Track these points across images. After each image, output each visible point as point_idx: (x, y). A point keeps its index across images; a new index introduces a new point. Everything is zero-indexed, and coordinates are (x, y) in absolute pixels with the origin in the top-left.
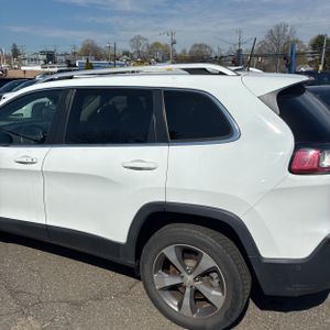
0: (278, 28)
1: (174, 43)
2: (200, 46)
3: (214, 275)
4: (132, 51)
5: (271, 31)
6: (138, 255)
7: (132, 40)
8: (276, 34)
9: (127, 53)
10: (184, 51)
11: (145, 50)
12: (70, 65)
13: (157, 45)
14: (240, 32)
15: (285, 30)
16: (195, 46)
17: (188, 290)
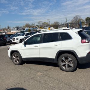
0: (76, 16)
1: (49, 22)
2: (56, 22)
3: (71, 61)
4: (38, 25)
5: (74, 17)
6: (57, 61)
7: (38, 22)
8: (76, 18)
9: (37, 26)
10: (52, 24)
11: (42, 24)
12: (23, 30)
13: (45, 23)
14: (66, 18)
15: (78, 17)
16: (55, 22)
17: (67, 65)
